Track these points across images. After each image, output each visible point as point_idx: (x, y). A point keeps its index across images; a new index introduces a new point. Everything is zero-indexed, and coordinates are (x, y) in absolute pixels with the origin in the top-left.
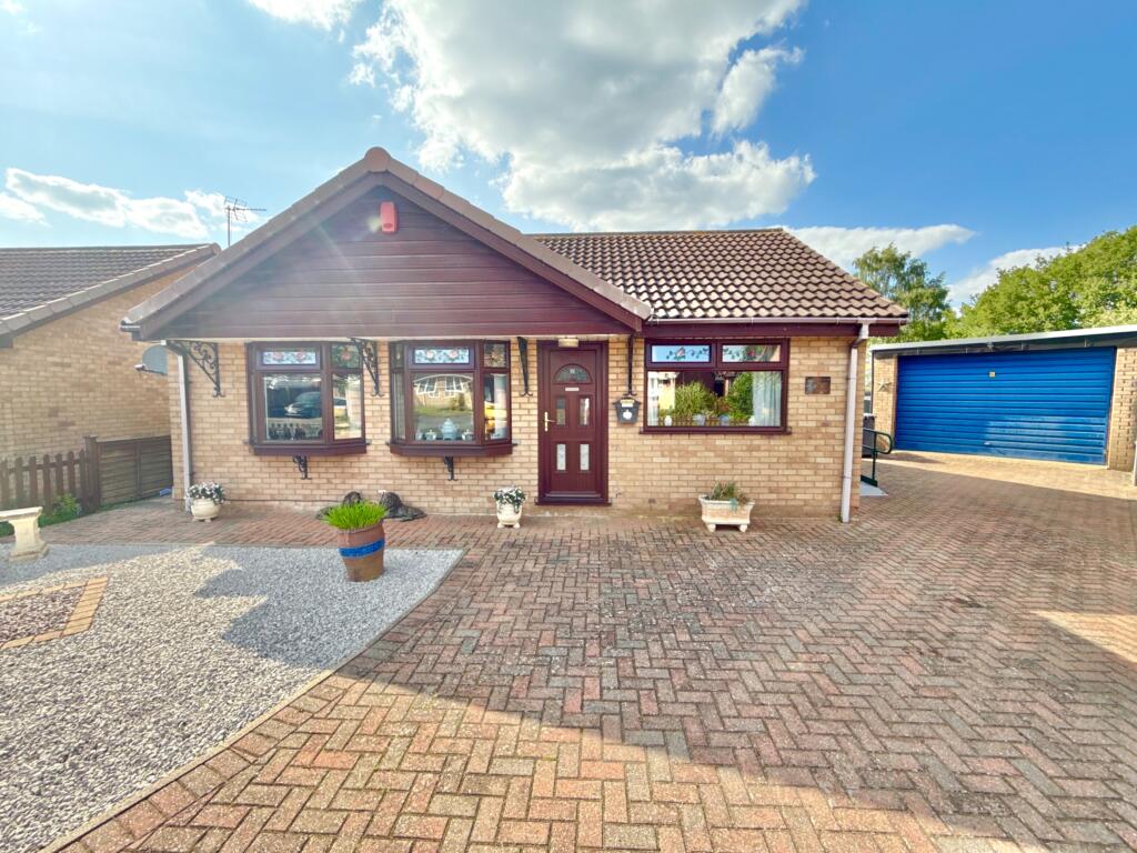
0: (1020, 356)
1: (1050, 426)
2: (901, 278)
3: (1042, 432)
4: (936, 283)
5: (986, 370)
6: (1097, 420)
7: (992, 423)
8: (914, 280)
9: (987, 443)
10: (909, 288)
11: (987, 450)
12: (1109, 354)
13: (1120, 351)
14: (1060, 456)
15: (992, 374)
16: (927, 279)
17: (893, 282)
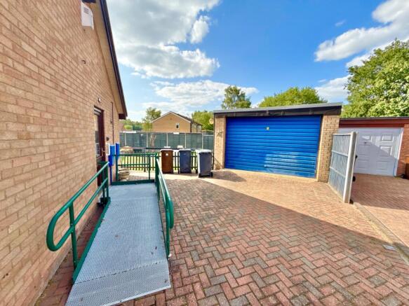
0: (281, 119)
1: (292, 158)
2: (239, 97)
3: (289, 160)
4: (248, 100)
5: (265, 126)
6: (312, 154)
7: (268, 155)
8: (242, 98)
9: (265, 166)
10: (240, 100)
11: (265, 169)
12: (319, 119)
13: (325, 117)
14: (296, 173)
15: (268, 129)
16: (246, 98)
17: (236, 98)
